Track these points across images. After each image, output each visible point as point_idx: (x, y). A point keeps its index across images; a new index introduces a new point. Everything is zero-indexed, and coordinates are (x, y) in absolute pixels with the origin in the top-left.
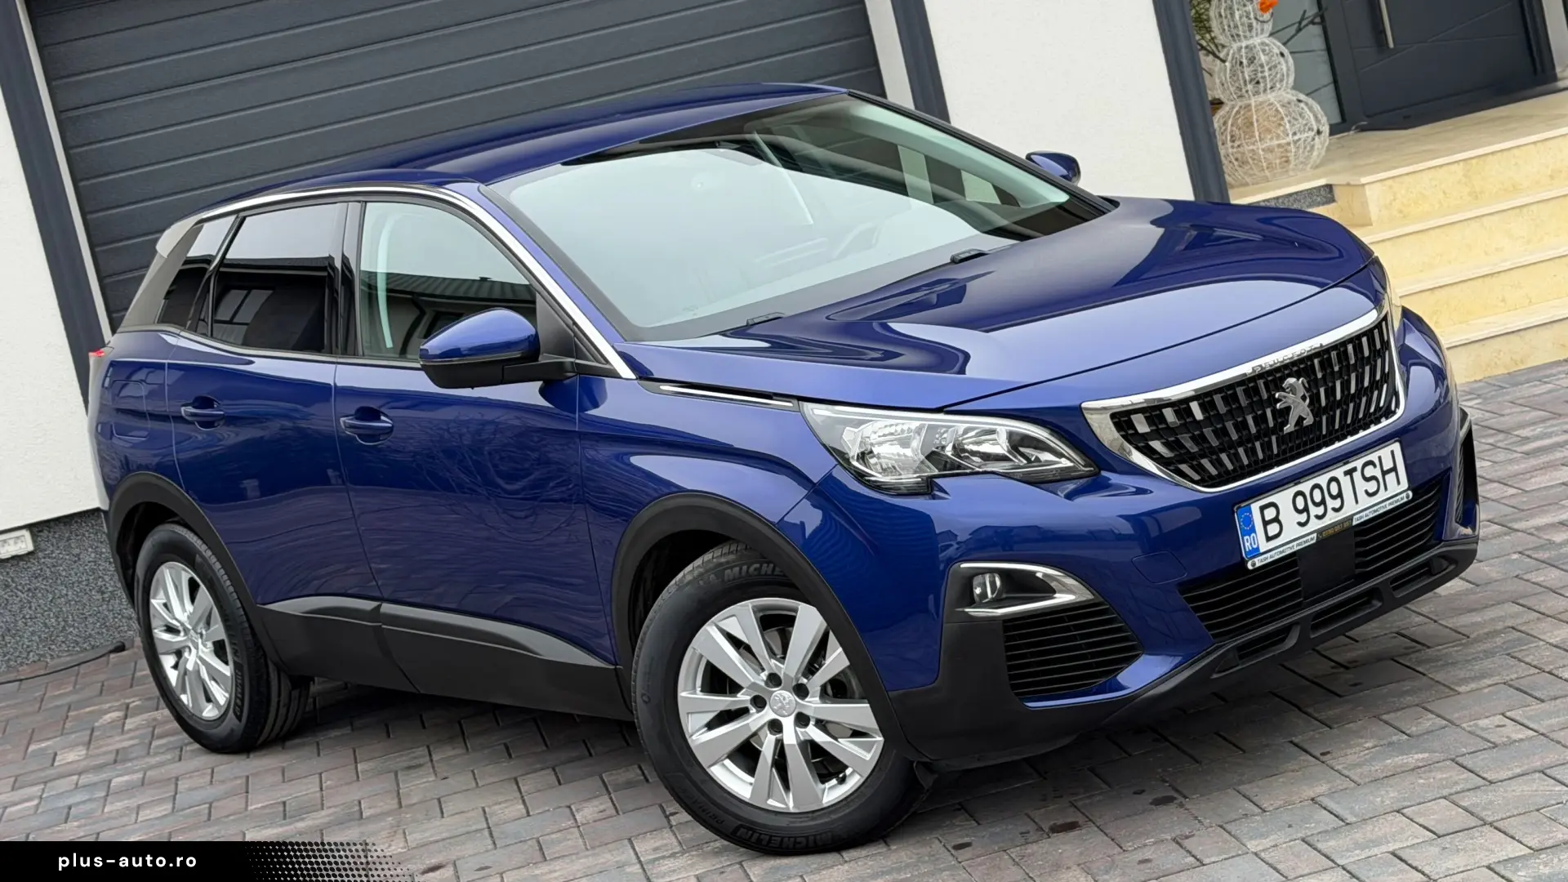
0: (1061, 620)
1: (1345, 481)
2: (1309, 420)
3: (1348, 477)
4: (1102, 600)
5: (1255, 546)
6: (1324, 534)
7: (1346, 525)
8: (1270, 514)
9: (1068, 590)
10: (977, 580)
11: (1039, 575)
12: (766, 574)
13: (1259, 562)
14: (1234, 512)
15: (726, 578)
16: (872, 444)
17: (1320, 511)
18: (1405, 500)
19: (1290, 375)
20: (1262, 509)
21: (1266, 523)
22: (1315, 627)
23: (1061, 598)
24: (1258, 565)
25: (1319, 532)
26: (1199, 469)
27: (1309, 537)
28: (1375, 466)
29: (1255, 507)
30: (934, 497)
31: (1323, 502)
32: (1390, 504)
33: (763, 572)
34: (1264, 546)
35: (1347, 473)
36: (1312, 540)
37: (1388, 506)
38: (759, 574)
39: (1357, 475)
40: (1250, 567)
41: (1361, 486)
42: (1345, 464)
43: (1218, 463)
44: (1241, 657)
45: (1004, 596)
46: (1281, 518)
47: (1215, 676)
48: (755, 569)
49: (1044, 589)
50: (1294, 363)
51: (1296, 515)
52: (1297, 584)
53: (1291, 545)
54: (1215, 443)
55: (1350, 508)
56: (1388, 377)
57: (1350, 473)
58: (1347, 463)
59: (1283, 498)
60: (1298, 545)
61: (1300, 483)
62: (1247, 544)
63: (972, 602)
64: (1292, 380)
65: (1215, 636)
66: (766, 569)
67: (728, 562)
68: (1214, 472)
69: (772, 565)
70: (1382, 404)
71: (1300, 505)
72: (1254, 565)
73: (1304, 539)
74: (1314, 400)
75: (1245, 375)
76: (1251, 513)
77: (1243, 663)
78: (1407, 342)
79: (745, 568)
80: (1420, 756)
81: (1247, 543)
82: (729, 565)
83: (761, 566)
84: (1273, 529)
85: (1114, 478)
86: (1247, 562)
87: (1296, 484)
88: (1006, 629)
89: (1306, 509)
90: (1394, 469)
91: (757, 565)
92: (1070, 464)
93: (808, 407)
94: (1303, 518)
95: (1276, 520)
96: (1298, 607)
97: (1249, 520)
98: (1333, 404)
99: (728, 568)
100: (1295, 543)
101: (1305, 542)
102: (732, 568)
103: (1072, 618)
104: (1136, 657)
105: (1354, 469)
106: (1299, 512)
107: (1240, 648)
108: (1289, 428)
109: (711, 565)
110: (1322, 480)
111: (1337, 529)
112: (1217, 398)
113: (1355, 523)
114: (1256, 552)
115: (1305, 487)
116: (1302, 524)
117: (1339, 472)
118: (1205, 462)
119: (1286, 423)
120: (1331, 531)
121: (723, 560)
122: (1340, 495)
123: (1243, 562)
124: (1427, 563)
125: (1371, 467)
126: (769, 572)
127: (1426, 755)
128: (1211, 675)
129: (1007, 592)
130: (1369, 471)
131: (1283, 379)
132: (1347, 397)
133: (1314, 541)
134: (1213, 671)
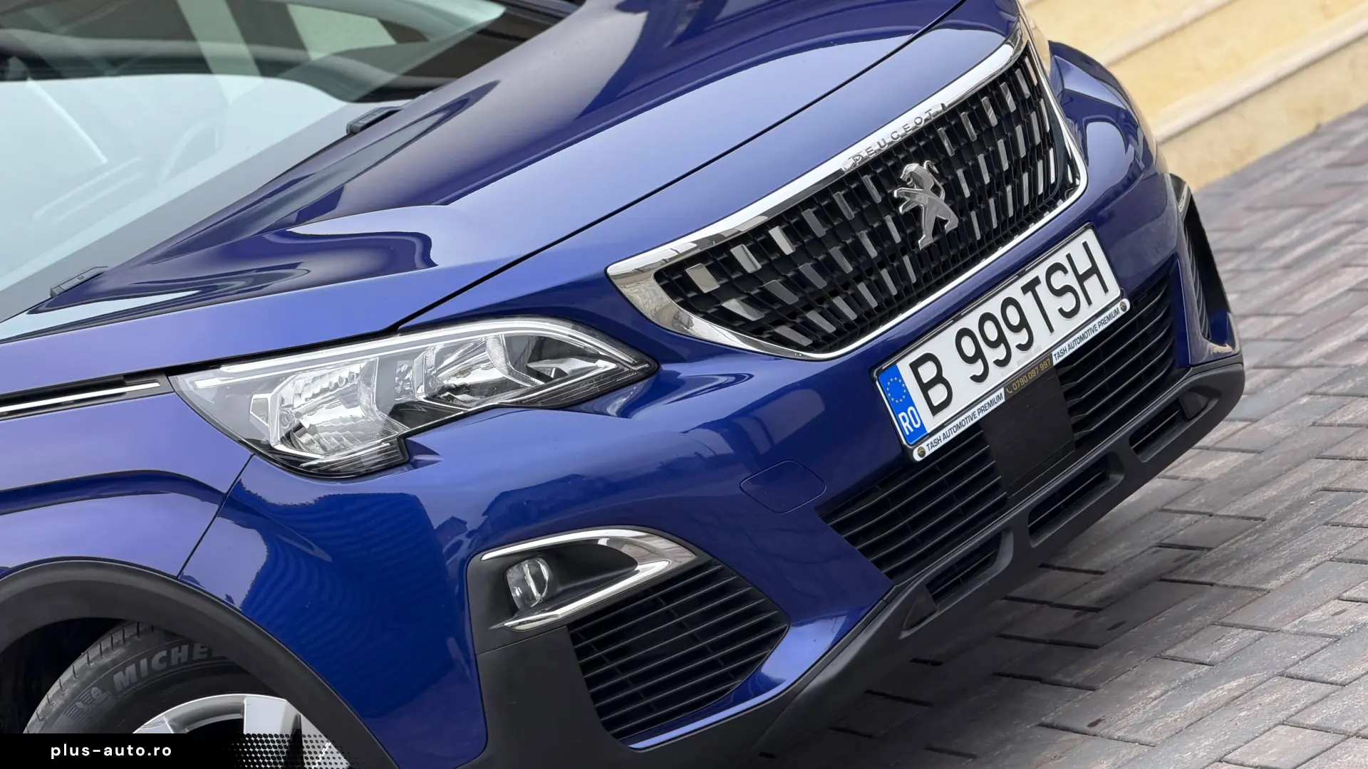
0: (655, 604)
1: (1027, 301)
2: (952, 223)
3: (1030, 294)
4: (709, 558)
5: (917, 426)
7: (1044, 367)
8: (928, 371)
9: (655, 555)
10: (512, 576)
11: (602, 542)
12: (180, 664)
13: (929, 447)
14: (874, 381)
15: (119, 689)
16: (299, 415)
17: (1000, 353)
18: (1122, 313)
19: (907, 161)
20: (915, 366)
21: (925, 388)
22: (1035, 531)
23: (648, 570)
25: (1006, 384)
26: (808, 328)
27: (994, 396)
28: (1065, 271)
29: (904, 366)
30: (415, 465)
31: (1002, 339)
33: (174, 661)
34: (931, 423)
35: (1025, 289)
36: (999, 399)
37: (1098, 327)
38: (169, 667)
39: (1042, 289)
40: (917, 458)
41: (1052, 304)
42: (1020, 276)
43: (833, 314)
44: (936, 598)
45: (560, 589)
46: (944, 375)
47: (905, 634)
48: (162, 660)
49: (619, 563)
50: (909, 141)
52: (989, 473)
53: (970, 413)
54: (820, 283)
55: (1043, 341)
56: (1051, 138)
57: (1030, 287)
58: (1024, 273)
59: (942, 344)
60: (980, 410)
61: (960, 317)
62: (906, 425)
63: (513, 611)
64: (912, 167)
65: (891, 574)
66: (179, 654)
67: (114, 662)
68: (830, 328)
69: (185, 648)
70: (1053, 180)
71: (969, 349)
72: (922, 453)
73: (988, 400)
74: (953, 192)
75: (839, 172)
76: (899, 376)
77: (942, 608)
78: (1067, 87)
79: (144, 662)
80: (1234, 684)
81: (904, 424)
82: (118, 666)
83: (169, 653)
84: (938, 394)
85: (685, 370)
86: (912, 451)
87: (955, 320)
88: (575, 639)
89: (979, 355)
90: (1094, 270)
91: (164, 653)
92: (613, 366)
93: (186, 382)
94: (978, 368)
95: (939, 379)
96: (1001, 507)
98: (981, 194)
99: (116, 672)
100: (975, 409)
101: (990, 404)
102: (123, 668)
103: (670, 598)
104: (778, 636)
105: (1036, 281)
106: (970, 360)
107: (932, 584)
108: (925, 240)
109: (89, 673)
110: (993, 306)
111: (1033, 375)
112: (809, 215)
113: (1055, 362)
114: (921, 434)
115: (970, 321)
116: (978, 379)
117: (1014, 290)
118: (813, 316)
119: (918, 233)
120: (1024, 381)
121: (106, 660)
122: (1024, 324)
123: (906, 453)
124: (1176, 404)
125: (1059, 274)
126: (184, 660)
127: (1242, 680)
128: (899, 634)
129: (563, 583)
130: (1059, 280)
131: (898, 168)
132: (1001, 179)
133: (1003, 400)
134: (900, 629)
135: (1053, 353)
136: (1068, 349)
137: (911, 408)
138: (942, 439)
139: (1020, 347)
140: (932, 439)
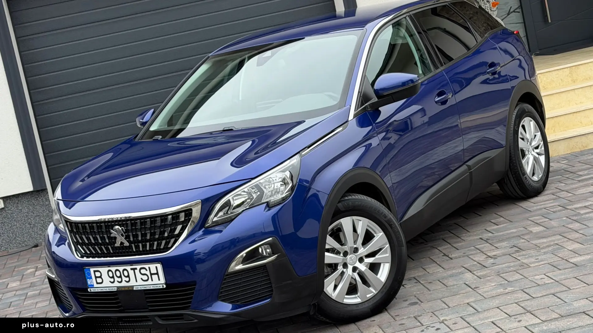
2: (126, 244)
3: (133, 271)
6: (120, 289)
7: (130, 288)
13: (93, 290)
17: (120, 280)
18: (161, 287)
20: (95, 271)
21: (96, 277)
24: (92, 291)
25: (118, 287)
27: (114, 288)
28: (146, 270)
29: (92, 270)
31: (120, 277)
32: (152, 287)
35: (131, 269)
36: (115, 289)
39: (137, 272)
46: (102, 277)
51: (109, 278)
55: (133, 283)
57: (134, 269)
60: (109, 289)
64: (117, 227)
72: (90, 290)
76: (90, 271)
84: (99, 280)
87: (109, 267)
89: (113, 277)
90: (157, 274)
94: (112, 280)
95: (100, 277)
97: (90, 274)
101: (112, 289)
105: (136, 269)
111: (126, 289)
114: (92, 286)
117: (128, 268)
122: (128, 276)
125: (144, 270)
133: (116, 290)
135: (134, 287)
136: (139, 288)
137: (91, 280)
138: (97, 290)
139: (126, 281)
140: (94, 289)
